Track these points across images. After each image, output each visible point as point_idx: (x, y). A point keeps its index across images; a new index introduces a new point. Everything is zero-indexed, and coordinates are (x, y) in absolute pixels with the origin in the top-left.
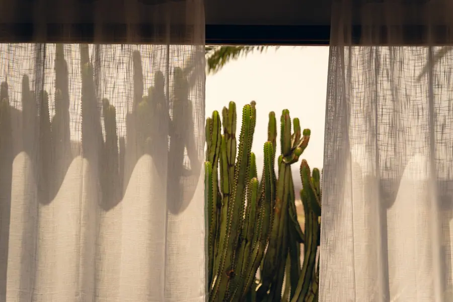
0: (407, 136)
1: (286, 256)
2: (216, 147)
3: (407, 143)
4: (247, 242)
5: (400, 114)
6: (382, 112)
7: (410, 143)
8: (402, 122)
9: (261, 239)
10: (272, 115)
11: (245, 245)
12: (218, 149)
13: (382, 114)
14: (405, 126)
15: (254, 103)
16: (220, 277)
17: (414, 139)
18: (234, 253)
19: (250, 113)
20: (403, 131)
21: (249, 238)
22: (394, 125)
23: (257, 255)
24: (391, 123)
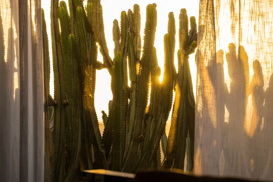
0: (266, 19)
1: (186, 136)
2: (125, 41)
3: (265, 24)
4: (152, 118)
5: (260, 3)
6: (244, 2)
7: (268, 24)
8: (261, 9)
9: (163, 111)
10: (171, 16)
11: (151, 120)
12: (126, 43)
13: (244, 4)
14: (264, 12)
15: (155, 5)
16: (132, 141)
17: (270, 21)
18: (143, 122)
19: (152, 11)
20: (262, 16)
21: (154, 115)
22: (253, 12)
23: (161, 125)
24: (251, 10)
